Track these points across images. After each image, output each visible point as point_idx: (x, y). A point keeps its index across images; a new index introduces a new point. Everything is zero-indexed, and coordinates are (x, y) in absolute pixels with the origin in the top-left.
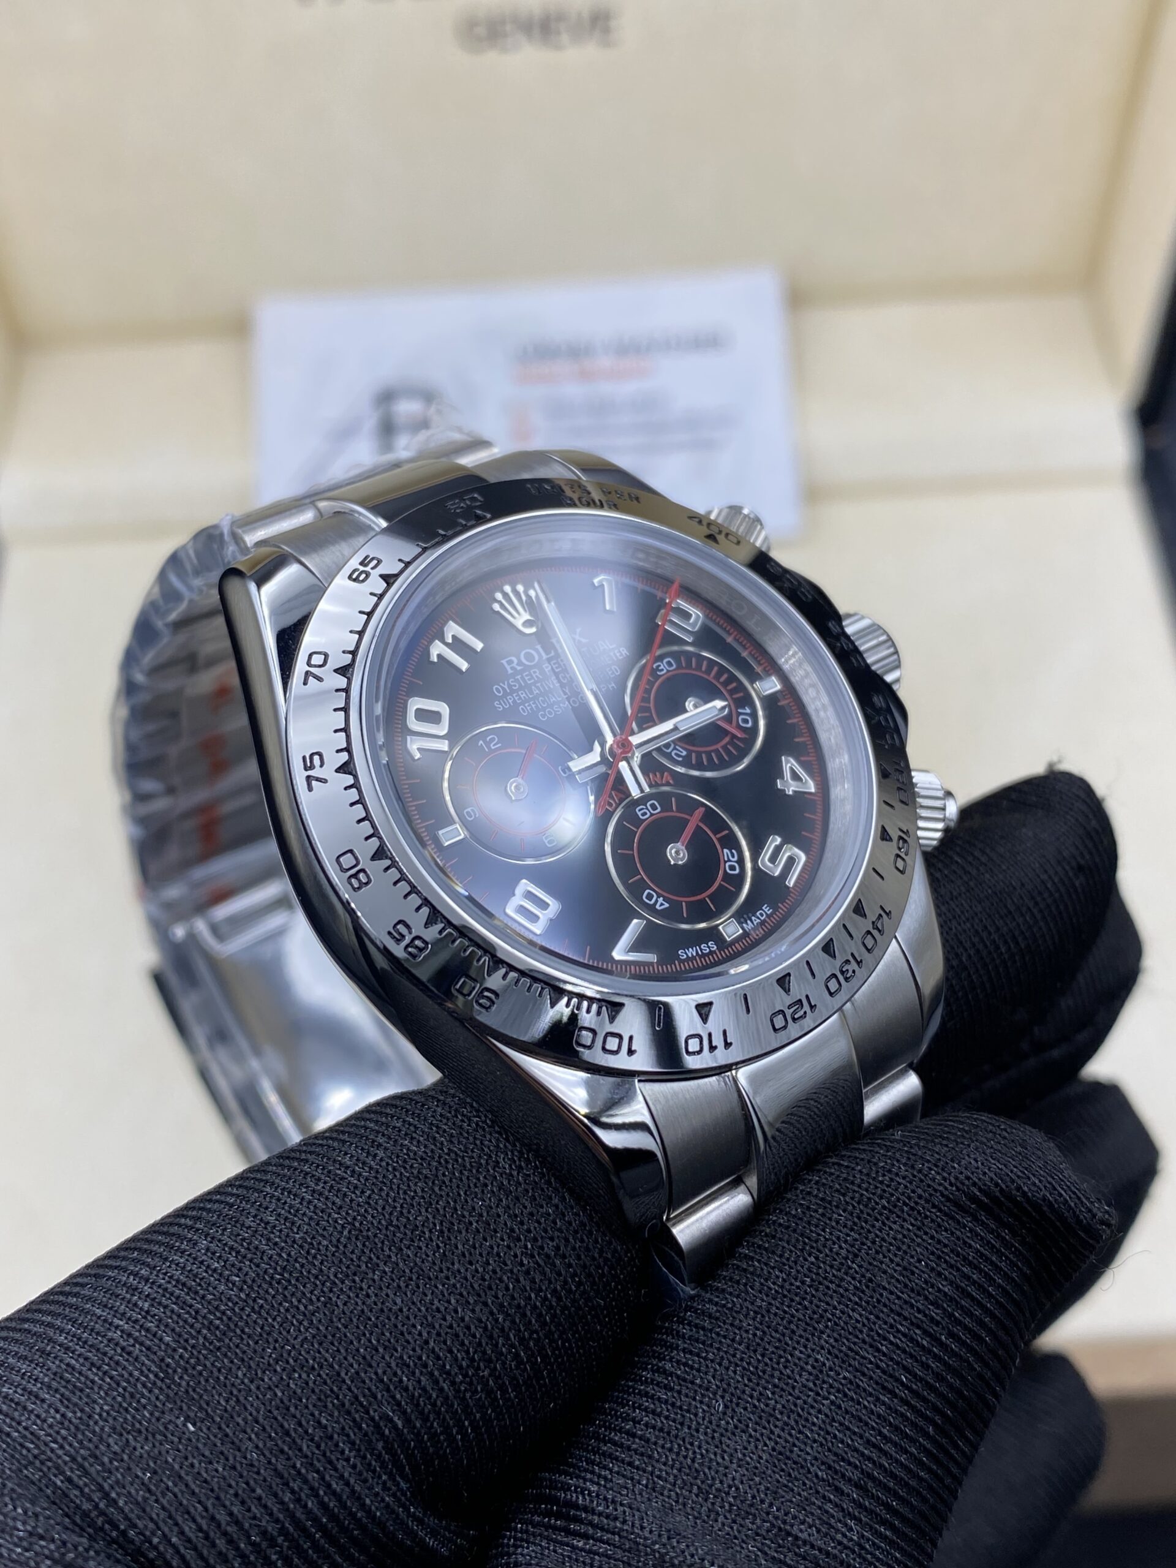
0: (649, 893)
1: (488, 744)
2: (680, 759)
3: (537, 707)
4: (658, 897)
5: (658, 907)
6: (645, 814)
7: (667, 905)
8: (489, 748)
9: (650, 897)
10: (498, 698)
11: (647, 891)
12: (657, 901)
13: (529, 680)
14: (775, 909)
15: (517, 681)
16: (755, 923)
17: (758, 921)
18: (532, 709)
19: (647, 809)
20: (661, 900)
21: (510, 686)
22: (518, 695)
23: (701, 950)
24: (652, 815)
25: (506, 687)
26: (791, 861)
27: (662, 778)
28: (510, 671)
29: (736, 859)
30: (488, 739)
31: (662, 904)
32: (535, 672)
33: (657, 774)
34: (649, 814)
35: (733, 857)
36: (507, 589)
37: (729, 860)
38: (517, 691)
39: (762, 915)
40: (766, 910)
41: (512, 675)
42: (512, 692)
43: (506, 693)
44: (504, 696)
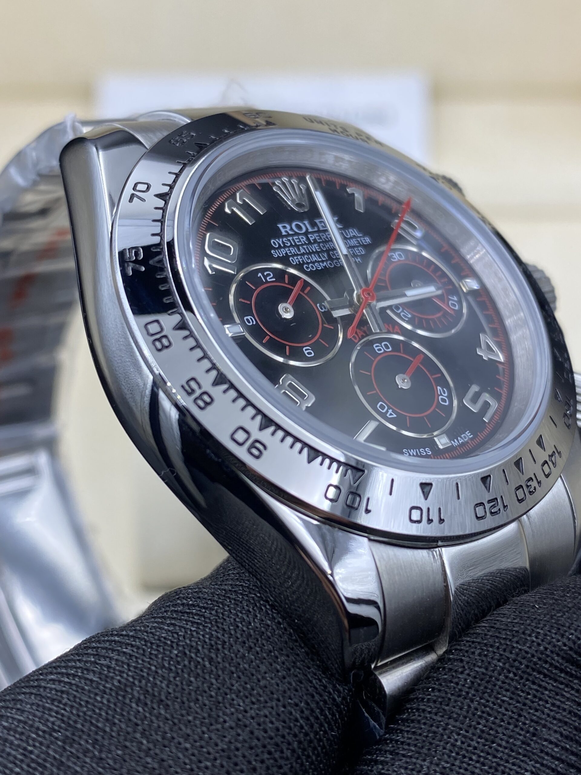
0: (381, 405)
1: (265, 277)
2: (407, 319)
3: (303, 261)
4: (389, 408)
5: (388, 415)
6: (380, 350)
7: (395, 416)
8: (266, 279)
9: (382, 407)
10: (275, 249)
11: (381, 403)
12: (387, 411)
14: (475, 436)
15: (289, 241)
16: (460, 442)
17: (462, 441)
18: (299, 261)
19: (382, 346)
20: (390, 411)
21: (283, 243)
22: (289, 250)
23: (420, 452)
24: (385, 352)
25: (281, 243)
26: (487, 405)
27: (393, 328)
28: (284, 233)
29: (446, 395)
30: (265, 274)
31: (391, 414)
32: (302, 238)
33: (391, 326)
34: (383, 350)
35: (445, 393)
36: (285, 180)
37: (441, 395)
38: (288, 247)
39: (465, 437)
40: (468, 435)
41: (286, 236)
42: (285, 247)
43: (280, 246)
44: (279, 248)
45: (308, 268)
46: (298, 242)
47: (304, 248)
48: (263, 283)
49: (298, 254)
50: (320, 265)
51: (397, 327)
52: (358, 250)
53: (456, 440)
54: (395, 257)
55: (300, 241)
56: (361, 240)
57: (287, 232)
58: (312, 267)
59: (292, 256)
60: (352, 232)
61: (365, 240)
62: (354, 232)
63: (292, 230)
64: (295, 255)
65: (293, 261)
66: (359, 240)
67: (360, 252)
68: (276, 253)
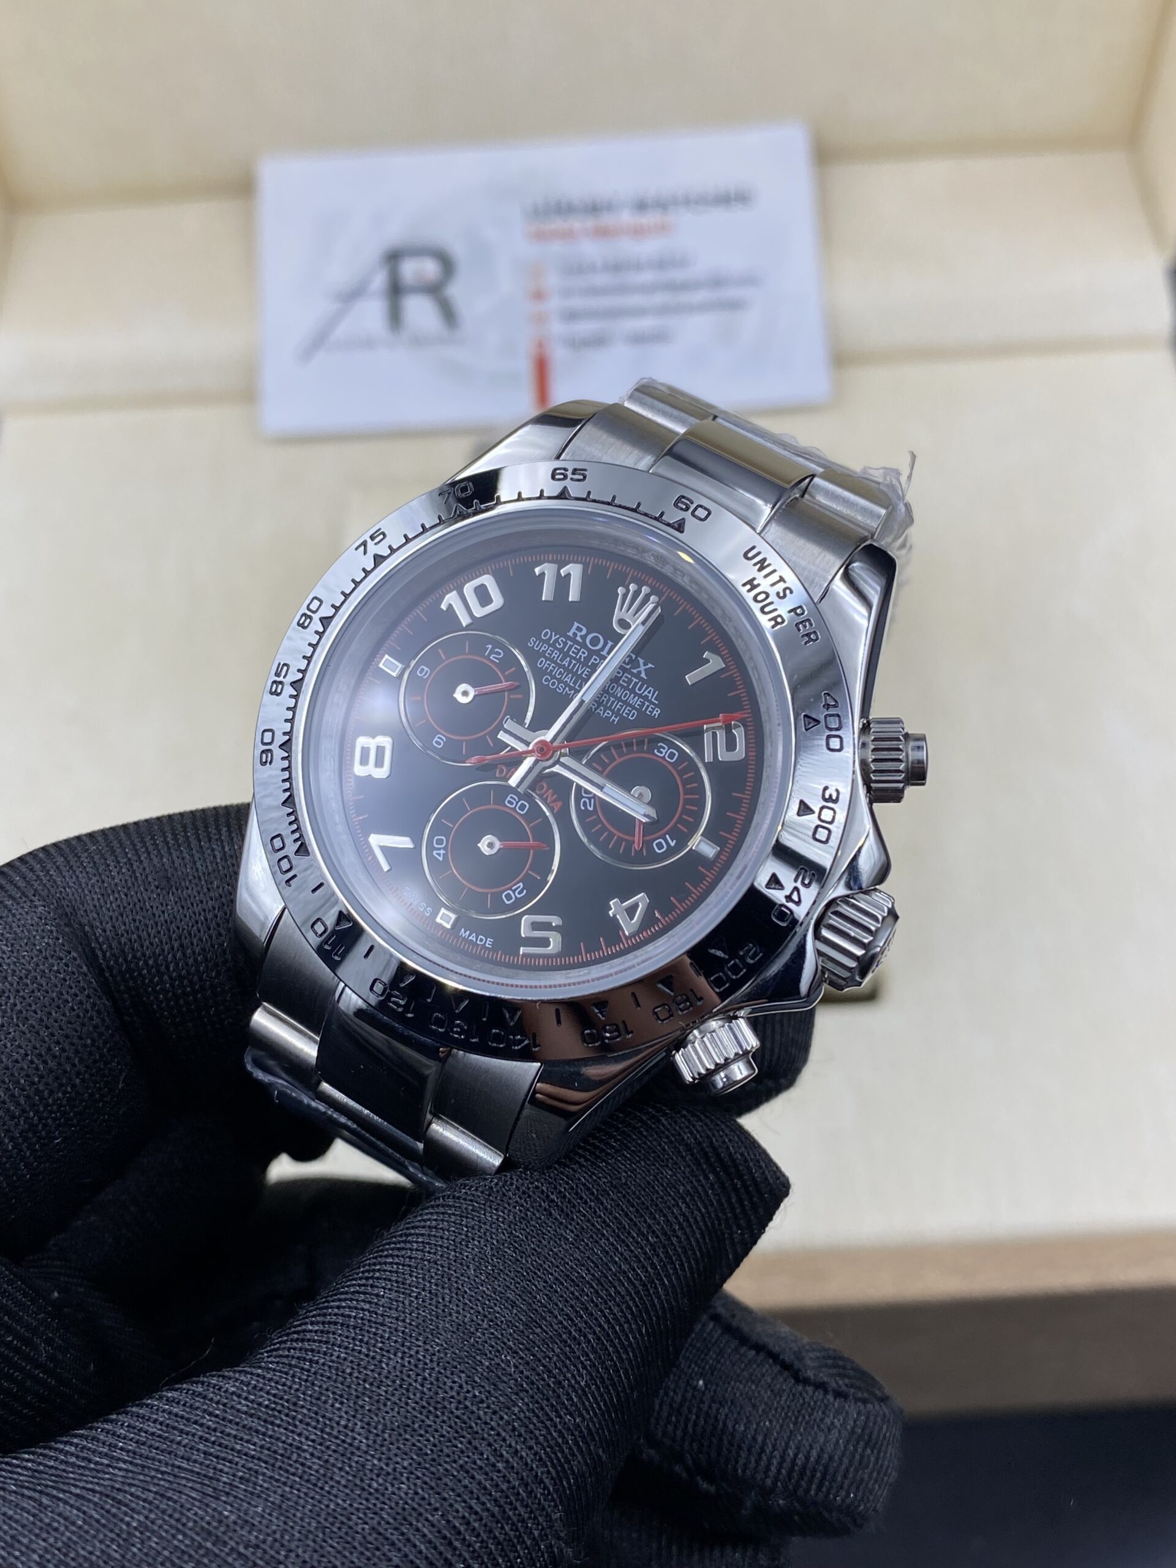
1: (492, 652)
2: (583, 808)
3: (552, 671)
4: (444, 849)
5: (434, 854)
6: (512, 803)
7: (441, 859)
8: (490, 654)
9: (439, 842)
10: (539, 638)
11: (444, 838)
12: (440, 849)
14: (494, 949)
15: (565, 644)
16: (471, 938)
17: (474, 939)
18: (546, 668)
19: (517, 803)
20: (442, 851)
21: (556, 641)
22: (553, 652)
23: (419, 904)
24: (514, 808)
25: (553, 638)
26: (544, 942)
27: (553, 803)
28: (570, 634)
29: (519, 896)
30: (497, 650)
31: (439, 855)
33: (555, 796)
34: (513, 806)
35: (520, 894)
36: (645, 590)
37: (514, 892)
38: (555, 648)
39: (481, 940)
40: (489, 943)
41: (568, 638)
42: (553, 645)
43: (547, 642)
44: (544, 642)
45: (547, 680)
46: (573, 652)
47: (570, 662)
48: (481, 655)
49: (555, 662)
50: (564, 689)
51: (559, 804)
52: (630, 711)
53: (468, 932)
54: (664, 751)
55: (577, 654)
56: (648, 706)
57: (575, 634)
58: (553, 684)
59: (547, 659)
60: (649, 692)
61: (654, 709)
62: (651, 693)
63: (584, 637)
64: (552, 661)
65: (542, 663)
66: (647, 703)
67: (628, 715)
68: (535, 643)
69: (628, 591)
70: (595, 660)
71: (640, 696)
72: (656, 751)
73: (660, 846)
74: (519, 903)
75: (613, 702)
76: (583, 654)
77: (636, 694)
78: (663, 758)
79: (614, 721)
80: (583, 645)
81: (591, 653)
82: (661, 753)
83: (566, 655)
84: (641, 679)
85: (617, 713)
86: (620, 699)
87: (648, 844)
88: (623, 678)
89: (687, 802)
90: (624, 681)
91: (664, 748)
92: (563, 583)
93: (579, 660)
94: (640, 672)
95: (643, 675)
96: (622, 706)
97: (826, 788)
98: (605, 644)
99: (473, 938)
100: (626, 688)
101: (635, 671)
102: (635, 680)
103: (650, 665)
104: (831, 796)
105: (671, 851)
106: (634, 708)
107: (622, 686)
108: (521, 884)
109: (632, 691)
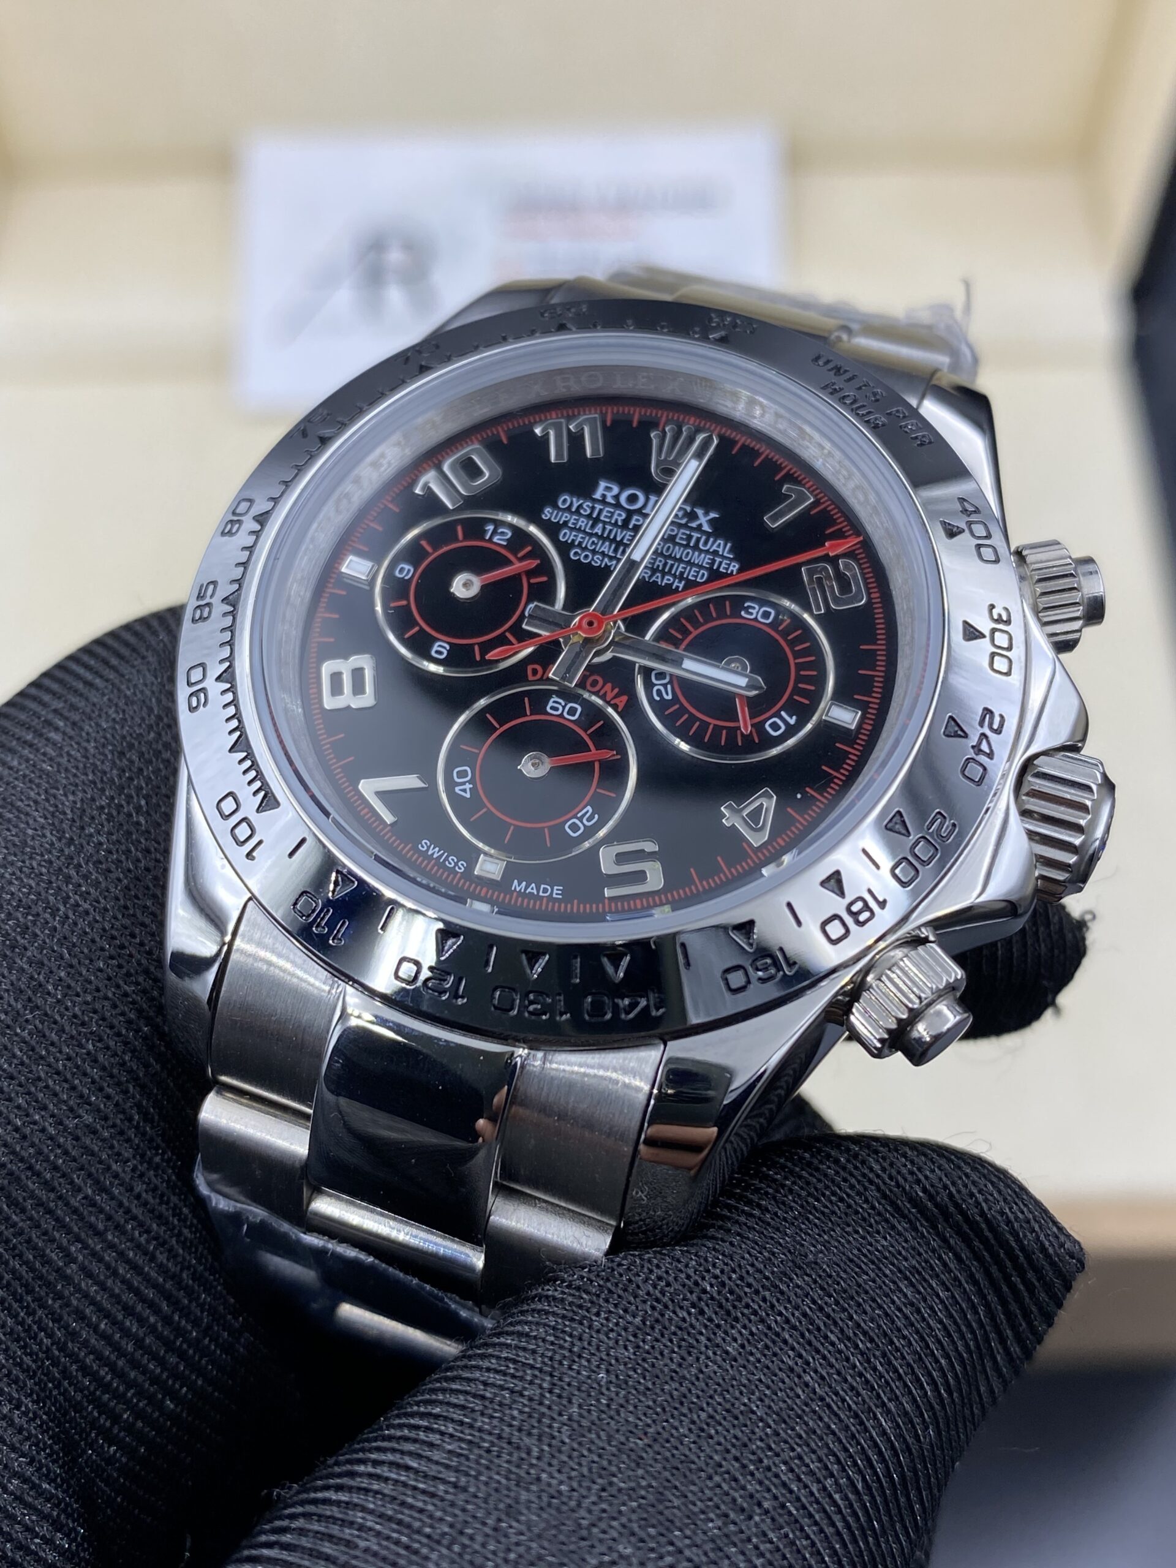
0: (465, 771)
1: (494, 532)
2: (658, 698)
3: (581, 542)
4: (469, 782)
5: (457, 789)
7: (468, 795)
8: (492, 537)
9: (462, 774)
10: (556, 507)
11: (467, 768)
12: (463, 784)
13: (606, 516)
14: (567, 896)
15: (593, 508)
16: (529, 890)
17: (535, 892)
18: (573, 541)
19: (564, 707)
20: (468, 786)
21: (580, 507)
22: (577, 520)
23: (447, 859)
24: (561, 715)
25: (576, 505)
26: (640, 876)
27: (615, 697)
28: (598, 495)
29: (589, 823)
30: (500, 530)
31: (464, 791)
32: (620, 515)
33: (616, 690)
34: (559, 712)
35: (589, 819)
36: (687, 430)
37: (580, 819)
38: (580, 515)
39: (546, 890)
40: (557, 892)
41: (595, 501)
42: (577, 512)
43: (569, 509)
44: (564, 510)
45: (576, 554)
47: (604, 529)
48: (483, 539)
49: (584, 532)
50: (602, 561)
51: (625, 698)
52: (698, 572)
53: (524, 884)
54: (754, 612)
55: (611, 517)
56: (720, 563)
57: (604, 496)
58: (586, 557)
59: (571, 529)
60: (719, 546)
61: (729, 565)
62: (722, 547)
63: (617, 497)
64: (579, 530)
65: (565, 535)
66: (718, 560)
67: (696, 577)
68: (551, 514)
69: (664, 433)
70: (638, 520)
71: (707, 552)
72: (743, 613)
73: (775, 726)
74: (590, 832)
75: (672, 566)
76: (620, 516)
77: (701, 551)
78: (756, 619)
79: (678, 587)
80: (618, 505)
81: (630, 514)
82: (751, 614)
83: (597, 520)
84: (705, 532)
85: (681, 577)
86: (680, 560)
87: (759, 727)
88: (680, 535)
89: (799, 667)
90: (681, 539)
91: (754, 608)
92: (576, 440)
93: (616, 524)
94: (700, 525)
95: (706, 528)
96: (685, 568)
97: (992, 607)
98: (647, 500)
99: (532, 889)
100: (687, 546)
101: (694, 525)
102: (696, 535)
103: (713, 515)
104: (1000, 615)
105: (791, 731)
106: (701, 567)
107: (681, 545)
108: (589, 808)
109: (696, 547)
